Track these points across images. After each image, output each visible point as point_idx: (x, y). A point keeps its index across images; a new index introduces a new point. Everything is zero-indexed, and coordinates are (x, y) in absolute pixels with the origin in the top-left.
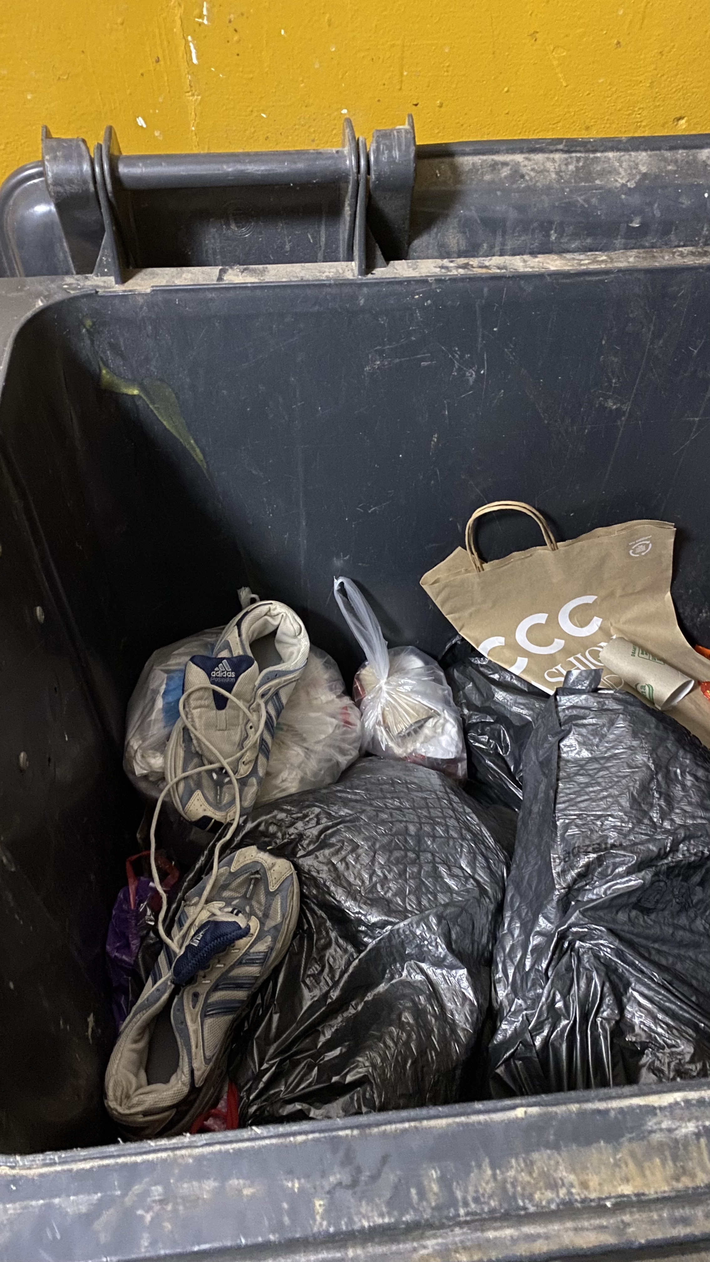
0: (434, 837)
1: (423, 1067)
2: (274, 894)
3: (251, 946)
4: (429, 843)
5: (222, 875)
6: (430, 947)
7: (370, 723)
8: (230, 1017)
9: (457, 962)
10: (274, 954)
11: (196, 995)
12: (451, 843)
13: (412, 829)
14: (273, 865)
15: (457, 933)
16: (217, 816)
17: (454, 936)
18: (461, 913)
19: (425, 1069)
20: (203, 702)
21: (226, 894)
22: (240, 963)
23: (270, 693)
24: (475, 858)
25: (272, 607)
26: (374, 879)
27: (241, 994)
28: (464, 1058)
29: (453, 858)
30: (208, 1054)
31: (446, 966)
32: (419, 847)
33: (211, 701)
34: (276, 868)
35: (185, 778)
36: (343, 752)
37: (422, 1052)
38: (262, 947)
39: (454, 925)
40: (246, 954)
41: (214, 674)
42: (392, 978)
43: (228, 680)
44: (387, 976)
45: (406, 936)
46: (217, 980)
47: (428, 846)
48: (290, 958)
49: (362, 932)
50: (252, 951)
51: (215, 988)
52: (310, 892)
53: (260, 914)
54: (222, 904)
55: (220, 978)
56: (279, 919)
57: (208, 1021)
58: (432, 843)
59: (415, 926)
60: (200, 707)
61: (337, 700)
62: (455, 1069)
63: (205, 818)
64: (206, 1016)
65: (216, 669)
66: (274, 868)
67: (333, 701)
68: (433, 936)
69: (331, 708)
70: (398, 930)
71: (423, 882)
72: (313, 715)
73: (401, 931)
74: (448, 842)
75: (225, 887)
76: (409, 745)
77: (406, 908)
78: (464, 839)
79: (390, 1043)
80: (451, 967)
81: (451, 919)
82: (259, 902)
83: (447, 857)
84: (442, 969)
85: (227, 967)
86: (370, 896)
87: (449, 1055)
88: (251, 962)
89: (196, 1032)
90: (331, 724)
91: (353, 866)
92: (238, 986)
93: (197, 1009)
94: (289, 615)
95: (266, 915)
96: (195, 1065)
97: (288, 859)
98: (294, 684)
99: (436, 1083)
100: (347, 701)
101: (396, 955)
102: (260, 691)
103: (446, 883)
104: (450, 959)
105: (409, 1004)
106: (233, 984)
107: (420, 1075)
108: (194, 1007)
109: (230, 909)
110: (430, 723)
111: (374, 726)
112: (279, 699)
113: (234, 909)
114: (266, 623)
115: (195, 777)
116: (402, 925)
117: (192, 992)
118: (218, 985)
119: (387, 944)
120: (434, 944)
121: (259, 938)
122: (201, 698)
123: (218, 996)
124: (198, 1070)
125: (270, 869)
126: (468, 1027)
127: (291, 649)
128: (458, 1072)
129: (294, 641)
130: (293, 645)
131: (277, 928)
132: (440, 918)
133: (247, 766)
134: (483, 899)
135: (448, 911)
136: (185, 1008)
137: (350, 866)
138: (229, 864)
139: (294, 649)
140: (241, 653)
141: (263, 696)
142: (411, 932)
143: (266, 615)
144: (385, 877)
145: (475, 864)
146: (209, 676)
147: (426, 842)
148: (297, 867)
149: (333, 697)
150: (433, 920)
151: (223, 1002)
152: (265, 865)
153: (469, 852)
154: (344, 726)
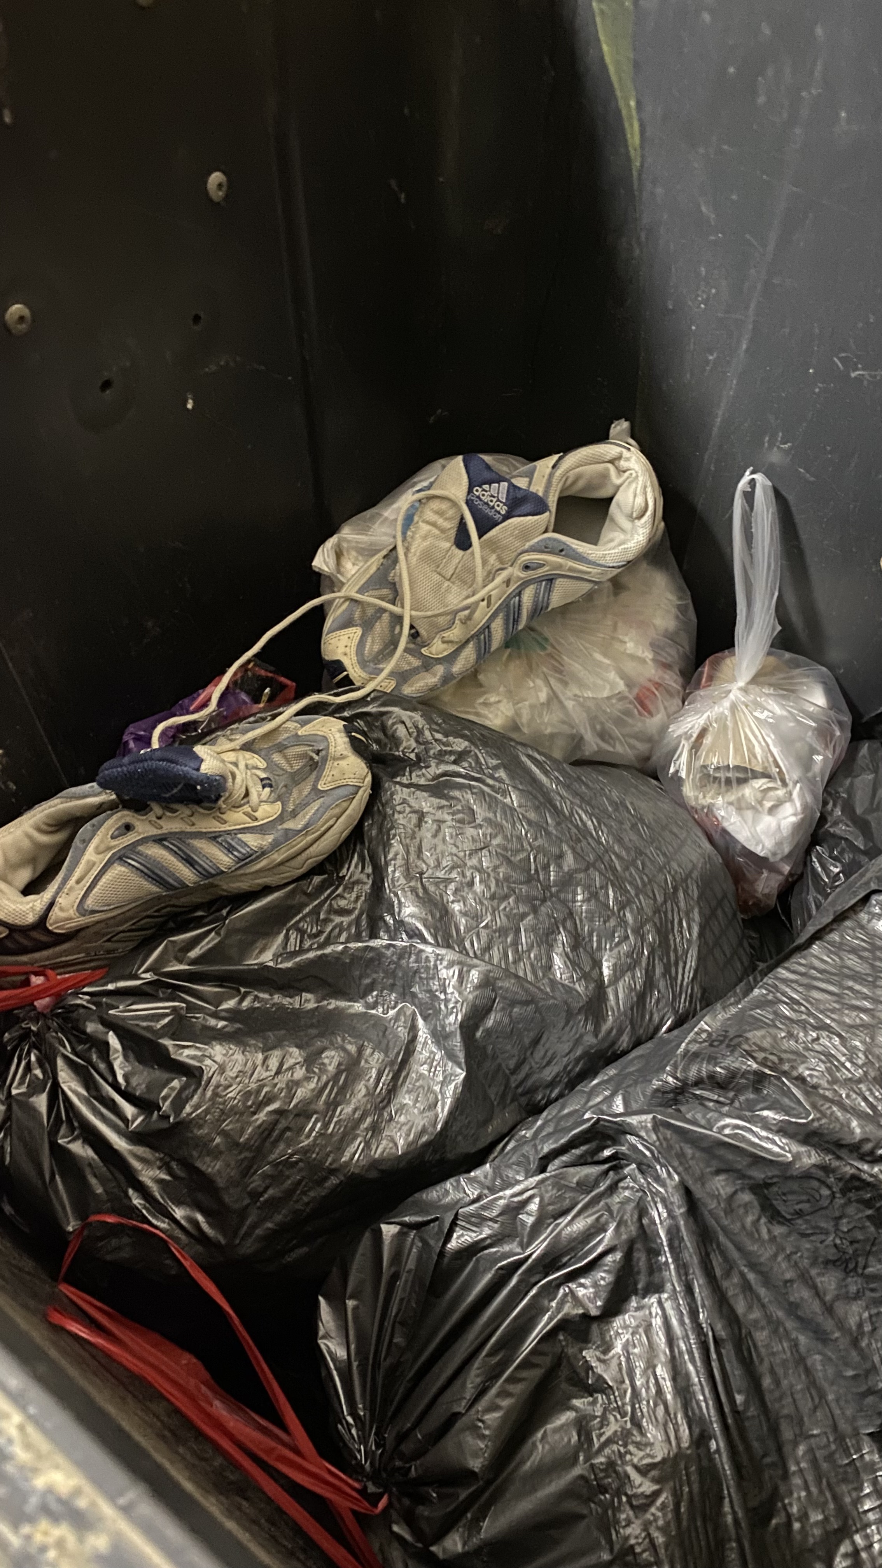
0: (593, 896)
1: (288, 1129)
2: (320, 794)
3: (243, 830)
4: (579, 898)
5: (287, 730)
6: (443, 1007)
7: (677, 730)
8: (155, 889)
9: (461, 1056)
10: (263, 863)
11: (128, 828)
12: (612, 923)
13: (569, 861)
14: (343, 757)
15: (497, 1023)
16: (354, 671)
17: (490, 1022)
18: (527, 1003)
19: (288, 1134)
20: (440, 521)
21: (277, 758)
22: (214, 837)
23: (541, 572)
24: (631, 968)
25: (626, 454)
26: (454, 875)
27: (187, 874)
28: (357, 1171)
29: (599, 942)
30: (90, 903)
31: (445, 1049)
32: (558, 892)
33: (451, 526)
34: (343, 763)
35: (353, 600)
36: (603, 735)
37: (304, 1113)
38: (253, 841)
39: (503, 1009)
40: (228, 833)
41: (477, 491)
42: (374, 1006)
43: (491, 513)
44: (370, 999)
45: (427, 968)
46: (171, 833)
47: (574, 901)
48: (293, 892)
49: (385, 921)
50: (239, 836)
51: (159, 840)
52: (370, 830)
53: (291, 807)
54: (262, 764)
55: (176, 833)
56: (300, 827)
57: (118, 869)
58: (583, 901)
59: (445, 963)
60: (434, 524)
61: (650, 663)
62: (332, 1172)
63: (338, 662)
64: (120, 858)
65: (486, 487)
66: (341, 762)
67: (643, 661)
68: (456, 995)
69: (630, 667)
70: (421, 951)
71: (518, 931)
72: (598, 656)
73: (424, 956)
74: (609, 917)
75: (281, 748)
76: (709, 796)
77: (463, 940)
78: (639, 932)
79: (273, 1063)
80: (450, 1056)
81: (504, 998)
82: (300, 792)
83: (591, 935)
84: (440, 1049)
85: (193, 829)
86: (432, 889)
87: (340, 1149)
88: (230, 849)
89: (91, 865)
90: (613, 685)
91: (444, 840)
92: (189, 861)
93: (114, 843)
94: (641, 479)
95: (294, 814)
96: (59, 900)
97: (370, 768)
98: (587, 587)
99: (289, 1164)
100: (672, 680)
101: (399, 983)
102: (526, 557)
103: (550, 959)
104: (457, 1042)
105: (352, 1048)
106: (185, 853)
107: (276, 1133)
108: (113, 837)
109: (263, 775)
110: (760, 783)
111: (680, 736)
112: (549, 590)
113: (268, 779)
114: (605, 476)
115: (370, 612)
116: (429, 949)
117: (128, 820)
118: (165, 839)
119: (395, 958)
120: (451, 1005)
121: (261, 830)
122: (440, 513)
123: (155, 852)
124: (61, 909)
125: (335, 759)
126: (401, 1142)
127: (616, 534)
128: (334, 1181)
129: (625, 524)
130: (623, 530)
131: (289, 834)
132: (486, 982)
133: (445, 646)
134: (581, 1017)
135: (506, 984)
136: (102, 829)
137: (440, 836)
138: (303, 724)
139: (619, 536)
140: (540, 494)
141: (527, 567)
142: (436, 966)
143: (611, 462)
144: (471, 884)
145: (623, 974)
146: (470, 491)
147: (575, 894)
148: (376, 786)
149: (648, 655)
150: (475, 976)
151: (157, 864)
152: (332, 749)
153: (629, 955)
154: (631, 702)
